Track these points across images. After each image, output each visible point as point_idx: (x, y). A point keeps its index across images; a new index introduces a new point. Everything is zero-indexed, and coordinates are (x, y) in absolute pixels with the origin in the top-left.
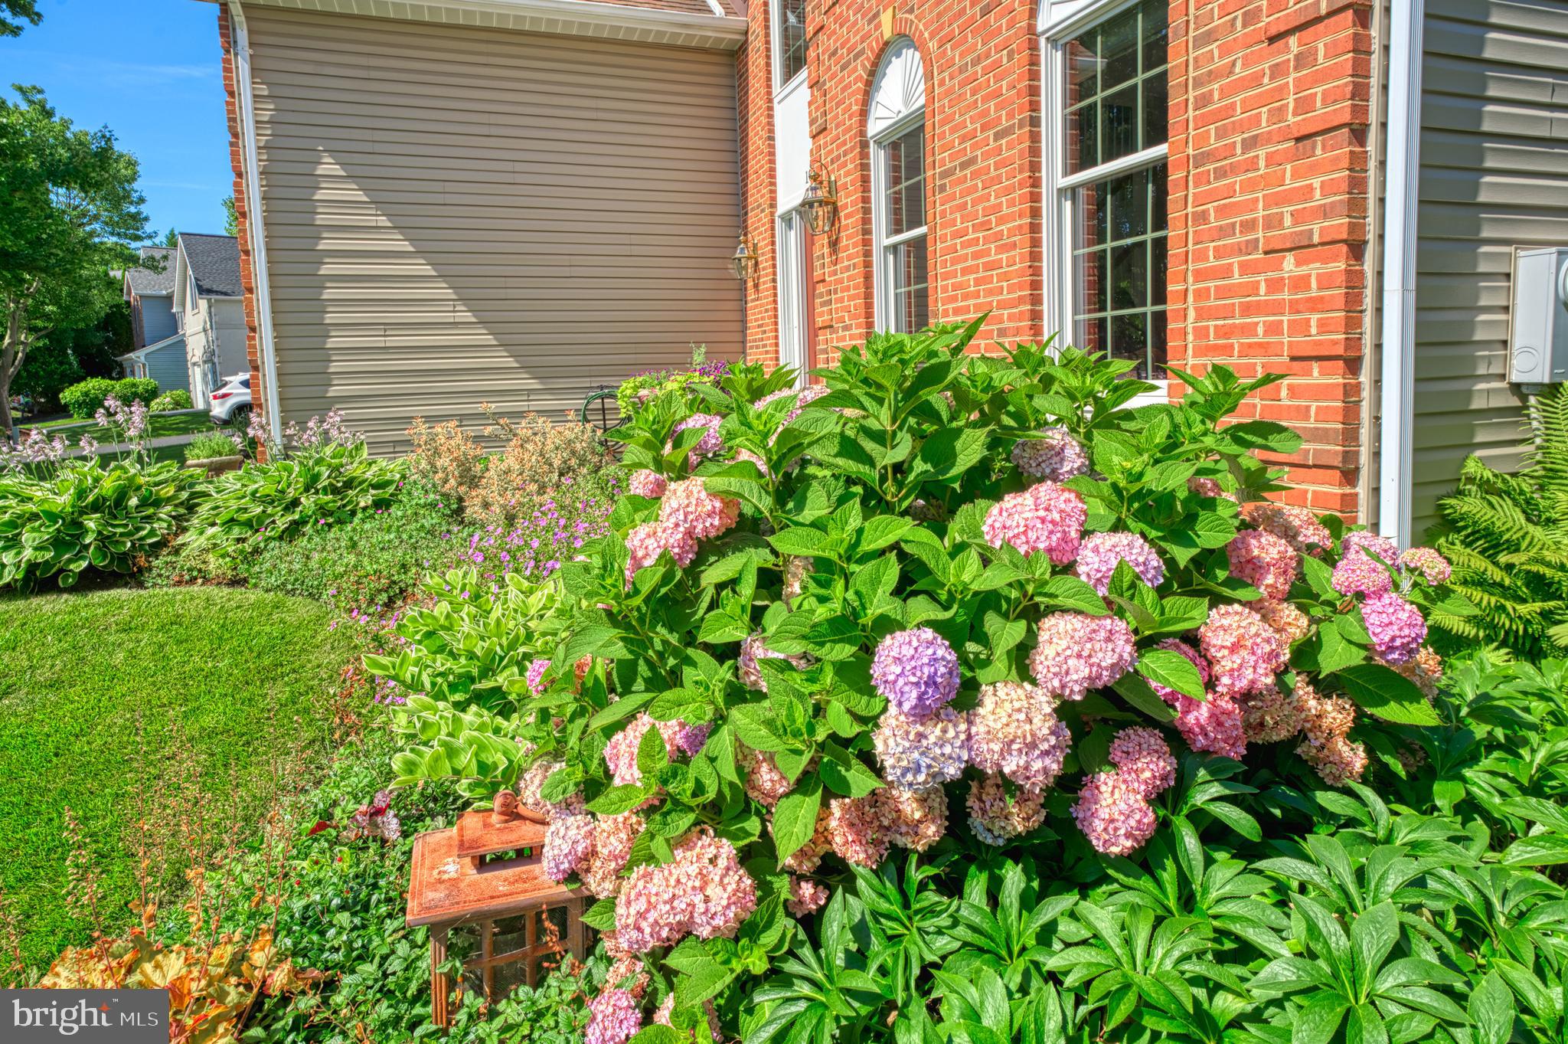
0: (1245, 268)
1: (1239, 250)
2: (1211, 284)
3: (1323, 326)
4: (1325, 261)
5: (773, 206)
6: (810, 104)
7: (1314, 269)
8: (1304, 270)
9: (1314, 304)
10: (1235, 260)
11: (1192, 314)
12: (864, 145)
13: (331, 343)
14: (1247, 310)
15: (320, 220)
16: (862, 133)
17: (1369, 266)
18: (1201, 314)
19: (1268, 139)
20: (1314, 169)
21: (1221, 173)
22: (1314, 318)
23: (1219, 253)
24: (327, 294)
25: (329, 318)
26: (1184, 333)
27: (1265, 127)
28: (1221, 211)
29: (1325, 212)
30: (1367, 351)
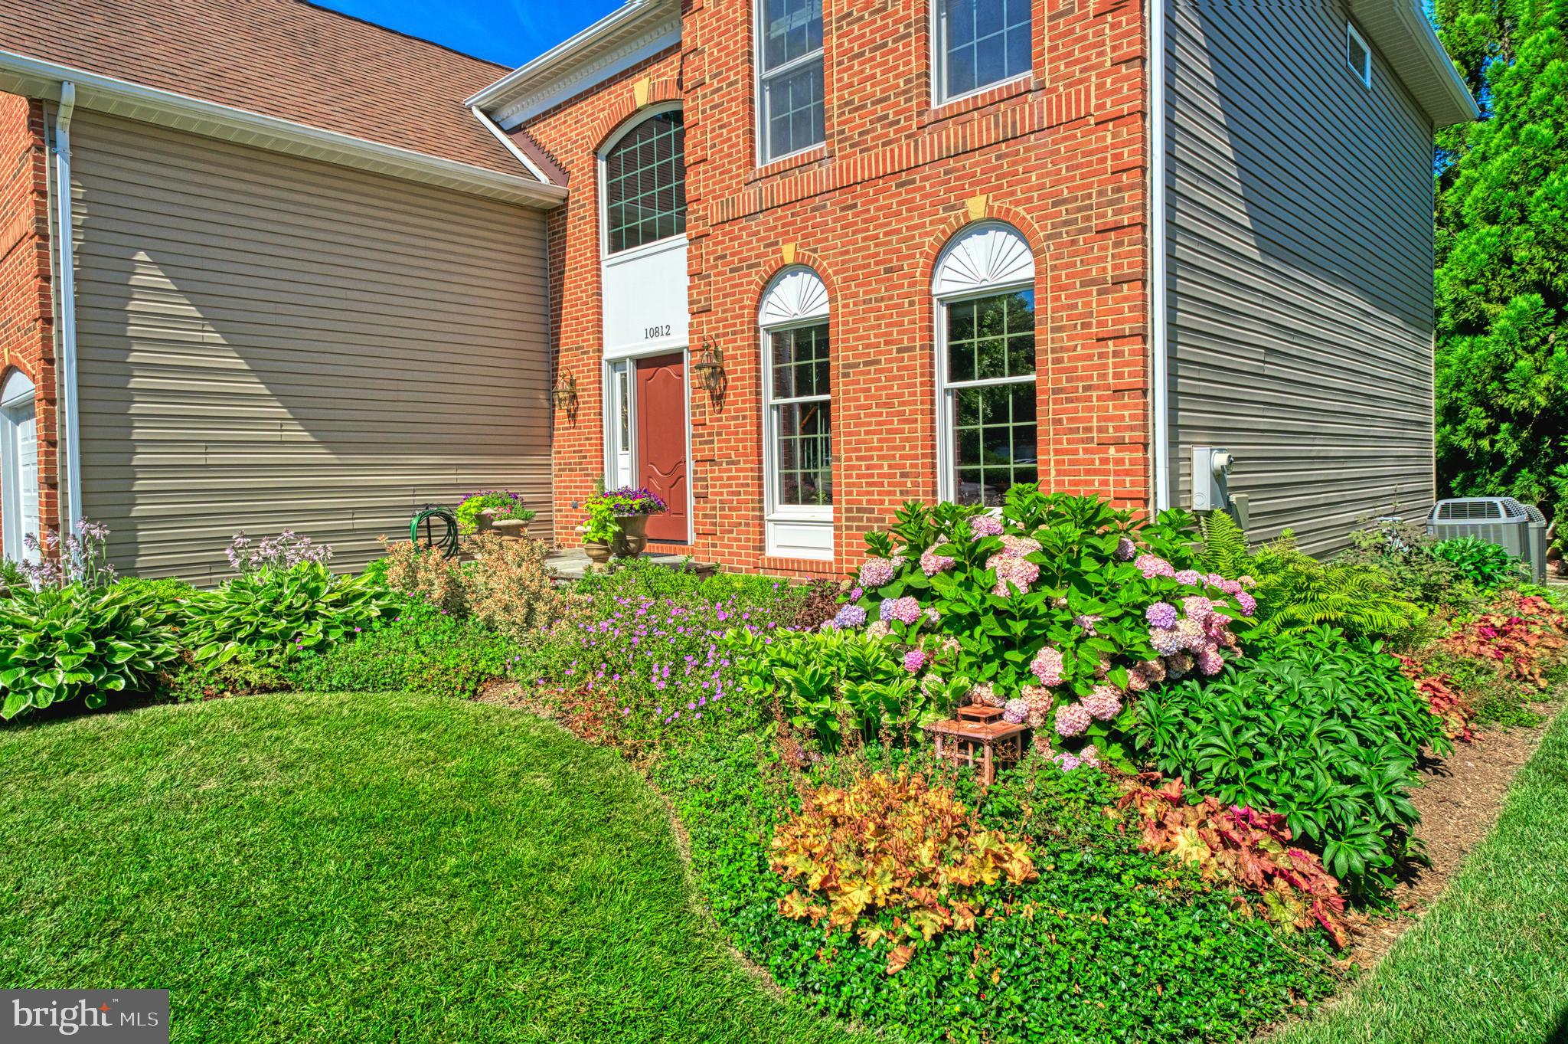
0: (1086, 451)
1: (1082, 441)
2: (1066, 457)
3: (1133, 483)
4: (1132, 451)
5: (600, 350)
6: (690, 288)
7: (1127, 455)
8: (1120, 455)
9: (1127, 473)
10: (1081, 446)
11: (1053, 473)
12: (757, 330)
13: (137, 460)
14: (1088, 472)
15: (131, 331)
16: (756, 322)
17: (1150, 455)
18: (1059, 473)
19: (1098, 388)
20: (1125, 407)
21: (1069, 400)
22: (1128, 479)
23: (1069, 441)
24: (135, 409)
25: (137, 434)
26: (1049, 482)
27: (1095, 381)
28: (1070, 420)
29: (1131, 428)
30: (1152, 495)
